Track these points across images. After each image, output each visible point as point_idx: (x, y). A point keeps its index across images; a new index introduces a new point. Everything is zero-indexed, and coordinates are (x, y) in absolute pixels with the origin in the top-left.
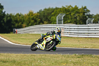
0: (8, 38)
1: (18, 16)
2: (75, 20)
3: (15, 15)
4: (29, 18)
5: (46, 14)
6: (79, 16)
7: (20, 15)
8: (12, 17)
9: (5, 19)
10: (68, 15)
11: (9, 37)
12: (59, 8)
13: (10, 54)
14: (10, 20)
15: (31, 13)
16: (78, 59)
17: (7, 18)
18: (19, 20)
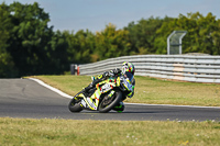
0: (59, 85)
1: (81, 37)
2: (208, 44)
3: (75, 33)
4: (106, 42)
5: (144, 32)
6: (216, 36)
7: (85, 35)
8: (67, 39)
9: (53, 43)
10: (193, 33)
11: (62, 82)
12: (172, 19)
13: (63, 121)
14: (65, 45)
15: (110, 31)
16: (214, 131)
17: (57, 41)
18: (83, 44)
